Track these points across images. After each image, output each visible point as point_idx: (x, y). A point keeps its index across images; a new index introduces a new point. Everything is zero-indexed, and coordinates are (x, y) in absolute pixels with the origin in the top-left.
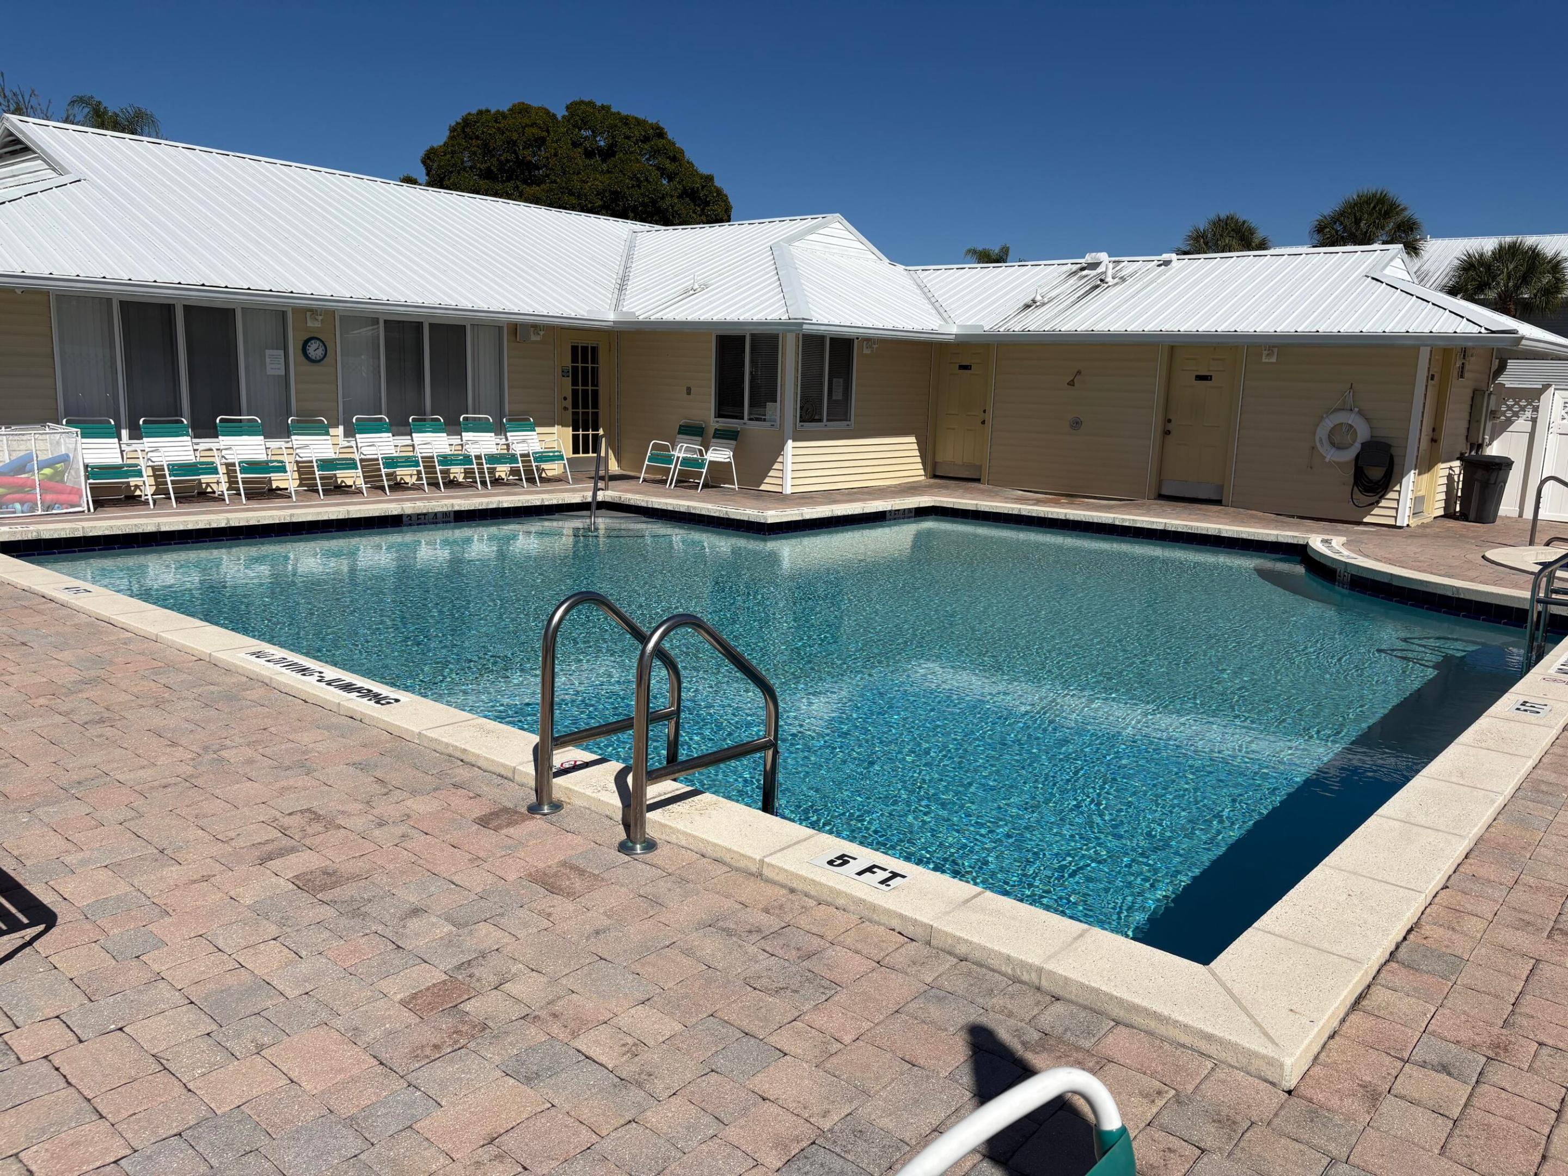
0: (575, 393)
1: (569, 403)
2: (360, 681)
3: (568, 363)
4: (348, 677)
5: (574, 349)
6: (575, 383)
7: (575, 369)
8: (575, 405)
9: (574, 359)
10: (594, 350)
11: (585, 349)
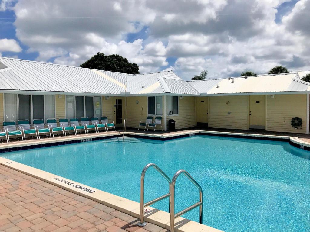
0: (117, 110)
1: (115, 113)
2: (83, 186)
3: (115, 104)
4: (81, 185)
5: (117, 100)
6: (117, 108)
7: (117, 105)
8: (117, 113)
9: (117, 103)
10: (121, 100)
11: (119, 100)
